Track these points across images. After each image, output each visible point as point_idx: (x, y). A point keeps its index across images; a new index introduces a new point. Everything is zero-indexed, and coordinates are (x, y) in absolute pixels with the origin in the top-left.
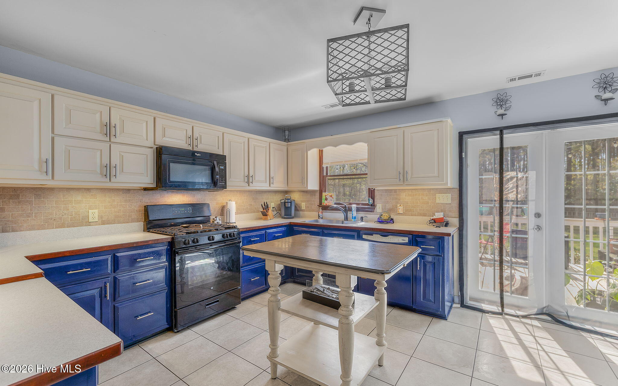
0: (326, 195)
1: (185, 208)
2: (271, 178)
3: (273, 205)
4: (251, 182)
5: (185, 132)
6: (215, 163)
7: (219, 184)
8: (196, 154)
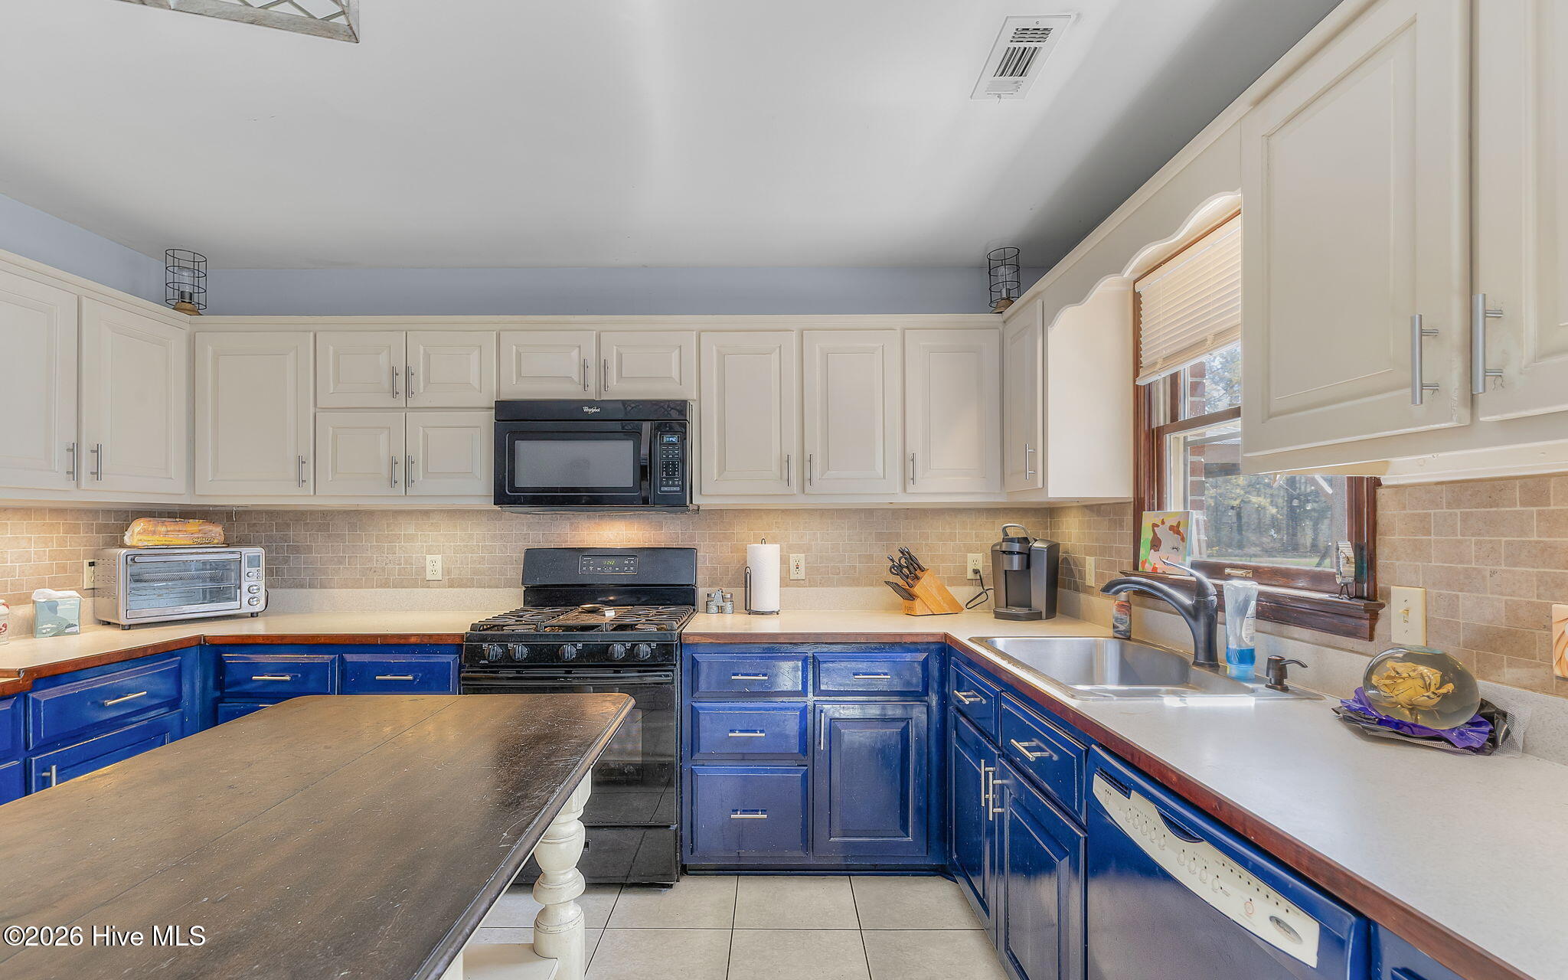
0: (1155, 525)
1: (619, 560)
2: (908, 461)
3: (978, 560)
4: (806, 481)
5: (575, 353)
6: (646, 427)
7: (661, 491)
8: (586, 409)
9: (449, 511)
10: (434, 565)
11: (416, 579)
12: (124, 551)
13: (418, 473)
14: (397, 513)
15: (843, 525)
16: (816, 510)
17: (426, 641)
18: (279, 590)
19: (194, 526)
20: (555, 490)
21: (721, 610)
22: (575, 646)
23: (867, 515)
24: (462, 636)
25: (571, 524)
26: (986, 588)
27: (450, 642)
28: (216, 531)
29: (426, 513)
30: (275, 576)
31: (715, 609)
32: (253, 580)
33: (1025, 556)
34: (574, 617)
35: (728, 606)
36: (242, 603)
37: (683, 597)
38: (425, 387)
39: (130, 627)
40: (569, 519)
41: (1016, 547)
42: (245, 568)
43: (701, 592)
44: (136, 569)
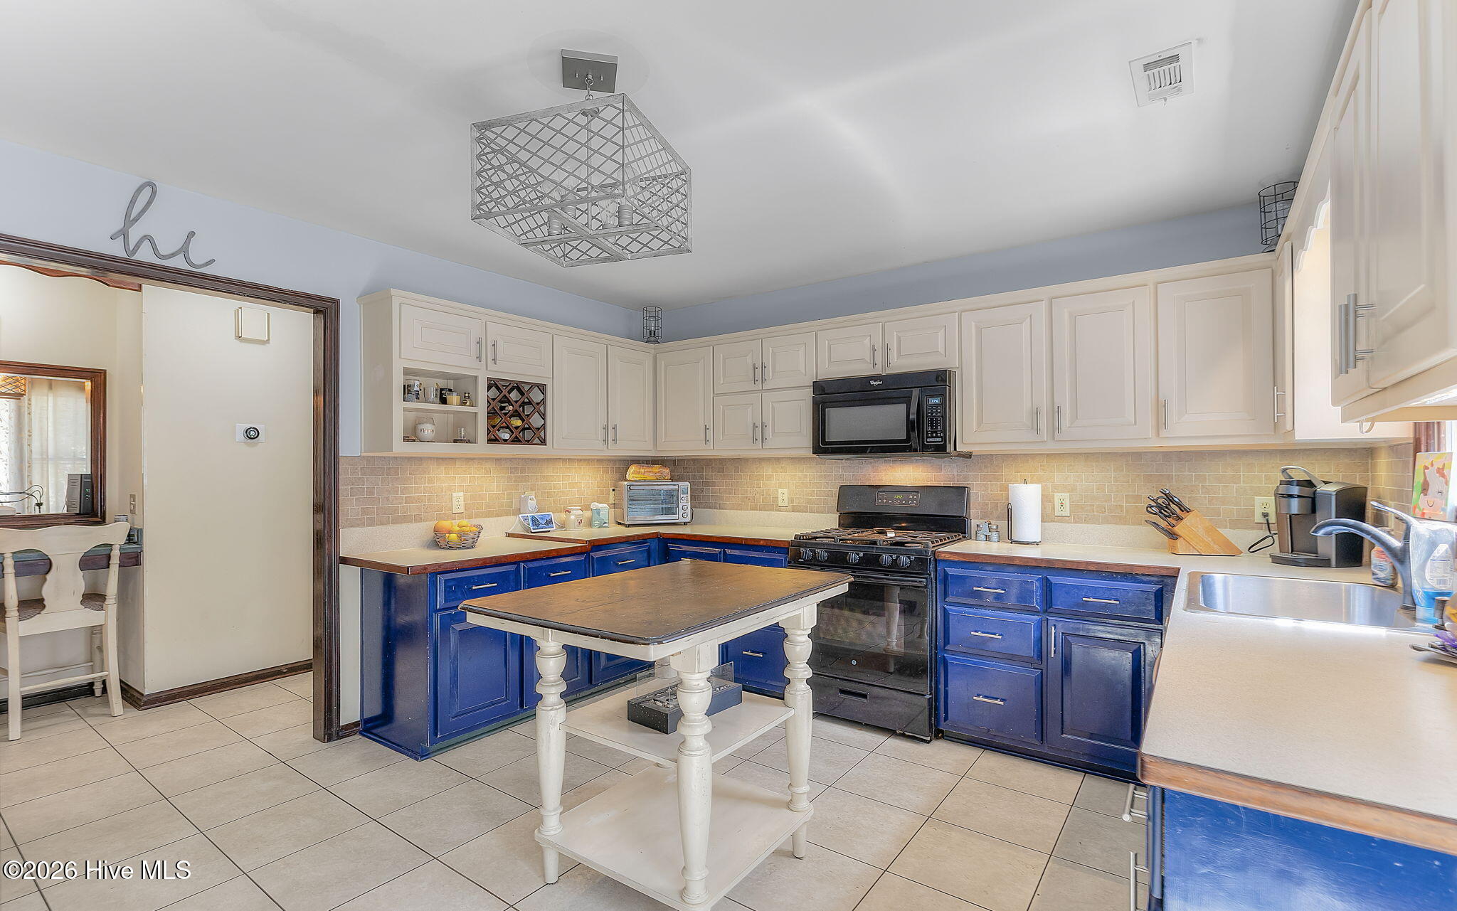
0: (1426, 467)
1: (905, 494)
2: (1161, 408)
3: (1266, 503)
4: (1056, 429)
5: (867, 341)
6: (916, 392)
7: (927, 442)
8: (872, 382)
9: (792, 458)
10: (783, 496)
11: (772, 506)
12: (626, 483)
13: (769, 431)
14: (761, 460)
15: (1108, 468)
16: (1081, 454)
17: (769, 544)
18: (698, 509)
19: (656, 468)
20: (851, 442)
21: (988, 538)
22: (858, 554)
23: (1135, 458)
24: (788, 542)
25: (873, 467)
26: (1272, 532)
27: (782, 546)
28: (666, 471)
29: (778, 460)
30: (698, 500)
31: (983, 537)
32: (685, 502)
33: (1310, 499)
34: (868, 535)
35: (994, 536)
36: (678, 517)
37: (956, 526)
38: (773, 375)
39: (629, 526)
40: (871, 463)
41: (1295, 490)
42: (681, 496)
43: (974, 522)
44: (630, 493)
